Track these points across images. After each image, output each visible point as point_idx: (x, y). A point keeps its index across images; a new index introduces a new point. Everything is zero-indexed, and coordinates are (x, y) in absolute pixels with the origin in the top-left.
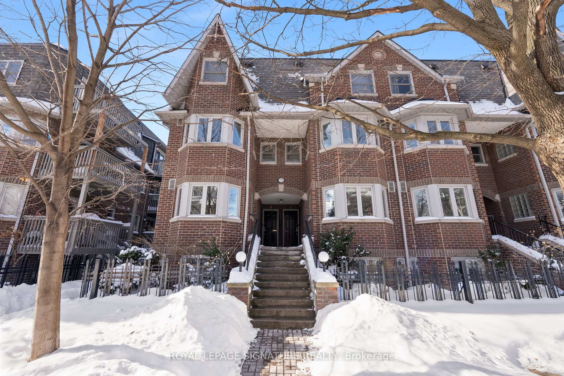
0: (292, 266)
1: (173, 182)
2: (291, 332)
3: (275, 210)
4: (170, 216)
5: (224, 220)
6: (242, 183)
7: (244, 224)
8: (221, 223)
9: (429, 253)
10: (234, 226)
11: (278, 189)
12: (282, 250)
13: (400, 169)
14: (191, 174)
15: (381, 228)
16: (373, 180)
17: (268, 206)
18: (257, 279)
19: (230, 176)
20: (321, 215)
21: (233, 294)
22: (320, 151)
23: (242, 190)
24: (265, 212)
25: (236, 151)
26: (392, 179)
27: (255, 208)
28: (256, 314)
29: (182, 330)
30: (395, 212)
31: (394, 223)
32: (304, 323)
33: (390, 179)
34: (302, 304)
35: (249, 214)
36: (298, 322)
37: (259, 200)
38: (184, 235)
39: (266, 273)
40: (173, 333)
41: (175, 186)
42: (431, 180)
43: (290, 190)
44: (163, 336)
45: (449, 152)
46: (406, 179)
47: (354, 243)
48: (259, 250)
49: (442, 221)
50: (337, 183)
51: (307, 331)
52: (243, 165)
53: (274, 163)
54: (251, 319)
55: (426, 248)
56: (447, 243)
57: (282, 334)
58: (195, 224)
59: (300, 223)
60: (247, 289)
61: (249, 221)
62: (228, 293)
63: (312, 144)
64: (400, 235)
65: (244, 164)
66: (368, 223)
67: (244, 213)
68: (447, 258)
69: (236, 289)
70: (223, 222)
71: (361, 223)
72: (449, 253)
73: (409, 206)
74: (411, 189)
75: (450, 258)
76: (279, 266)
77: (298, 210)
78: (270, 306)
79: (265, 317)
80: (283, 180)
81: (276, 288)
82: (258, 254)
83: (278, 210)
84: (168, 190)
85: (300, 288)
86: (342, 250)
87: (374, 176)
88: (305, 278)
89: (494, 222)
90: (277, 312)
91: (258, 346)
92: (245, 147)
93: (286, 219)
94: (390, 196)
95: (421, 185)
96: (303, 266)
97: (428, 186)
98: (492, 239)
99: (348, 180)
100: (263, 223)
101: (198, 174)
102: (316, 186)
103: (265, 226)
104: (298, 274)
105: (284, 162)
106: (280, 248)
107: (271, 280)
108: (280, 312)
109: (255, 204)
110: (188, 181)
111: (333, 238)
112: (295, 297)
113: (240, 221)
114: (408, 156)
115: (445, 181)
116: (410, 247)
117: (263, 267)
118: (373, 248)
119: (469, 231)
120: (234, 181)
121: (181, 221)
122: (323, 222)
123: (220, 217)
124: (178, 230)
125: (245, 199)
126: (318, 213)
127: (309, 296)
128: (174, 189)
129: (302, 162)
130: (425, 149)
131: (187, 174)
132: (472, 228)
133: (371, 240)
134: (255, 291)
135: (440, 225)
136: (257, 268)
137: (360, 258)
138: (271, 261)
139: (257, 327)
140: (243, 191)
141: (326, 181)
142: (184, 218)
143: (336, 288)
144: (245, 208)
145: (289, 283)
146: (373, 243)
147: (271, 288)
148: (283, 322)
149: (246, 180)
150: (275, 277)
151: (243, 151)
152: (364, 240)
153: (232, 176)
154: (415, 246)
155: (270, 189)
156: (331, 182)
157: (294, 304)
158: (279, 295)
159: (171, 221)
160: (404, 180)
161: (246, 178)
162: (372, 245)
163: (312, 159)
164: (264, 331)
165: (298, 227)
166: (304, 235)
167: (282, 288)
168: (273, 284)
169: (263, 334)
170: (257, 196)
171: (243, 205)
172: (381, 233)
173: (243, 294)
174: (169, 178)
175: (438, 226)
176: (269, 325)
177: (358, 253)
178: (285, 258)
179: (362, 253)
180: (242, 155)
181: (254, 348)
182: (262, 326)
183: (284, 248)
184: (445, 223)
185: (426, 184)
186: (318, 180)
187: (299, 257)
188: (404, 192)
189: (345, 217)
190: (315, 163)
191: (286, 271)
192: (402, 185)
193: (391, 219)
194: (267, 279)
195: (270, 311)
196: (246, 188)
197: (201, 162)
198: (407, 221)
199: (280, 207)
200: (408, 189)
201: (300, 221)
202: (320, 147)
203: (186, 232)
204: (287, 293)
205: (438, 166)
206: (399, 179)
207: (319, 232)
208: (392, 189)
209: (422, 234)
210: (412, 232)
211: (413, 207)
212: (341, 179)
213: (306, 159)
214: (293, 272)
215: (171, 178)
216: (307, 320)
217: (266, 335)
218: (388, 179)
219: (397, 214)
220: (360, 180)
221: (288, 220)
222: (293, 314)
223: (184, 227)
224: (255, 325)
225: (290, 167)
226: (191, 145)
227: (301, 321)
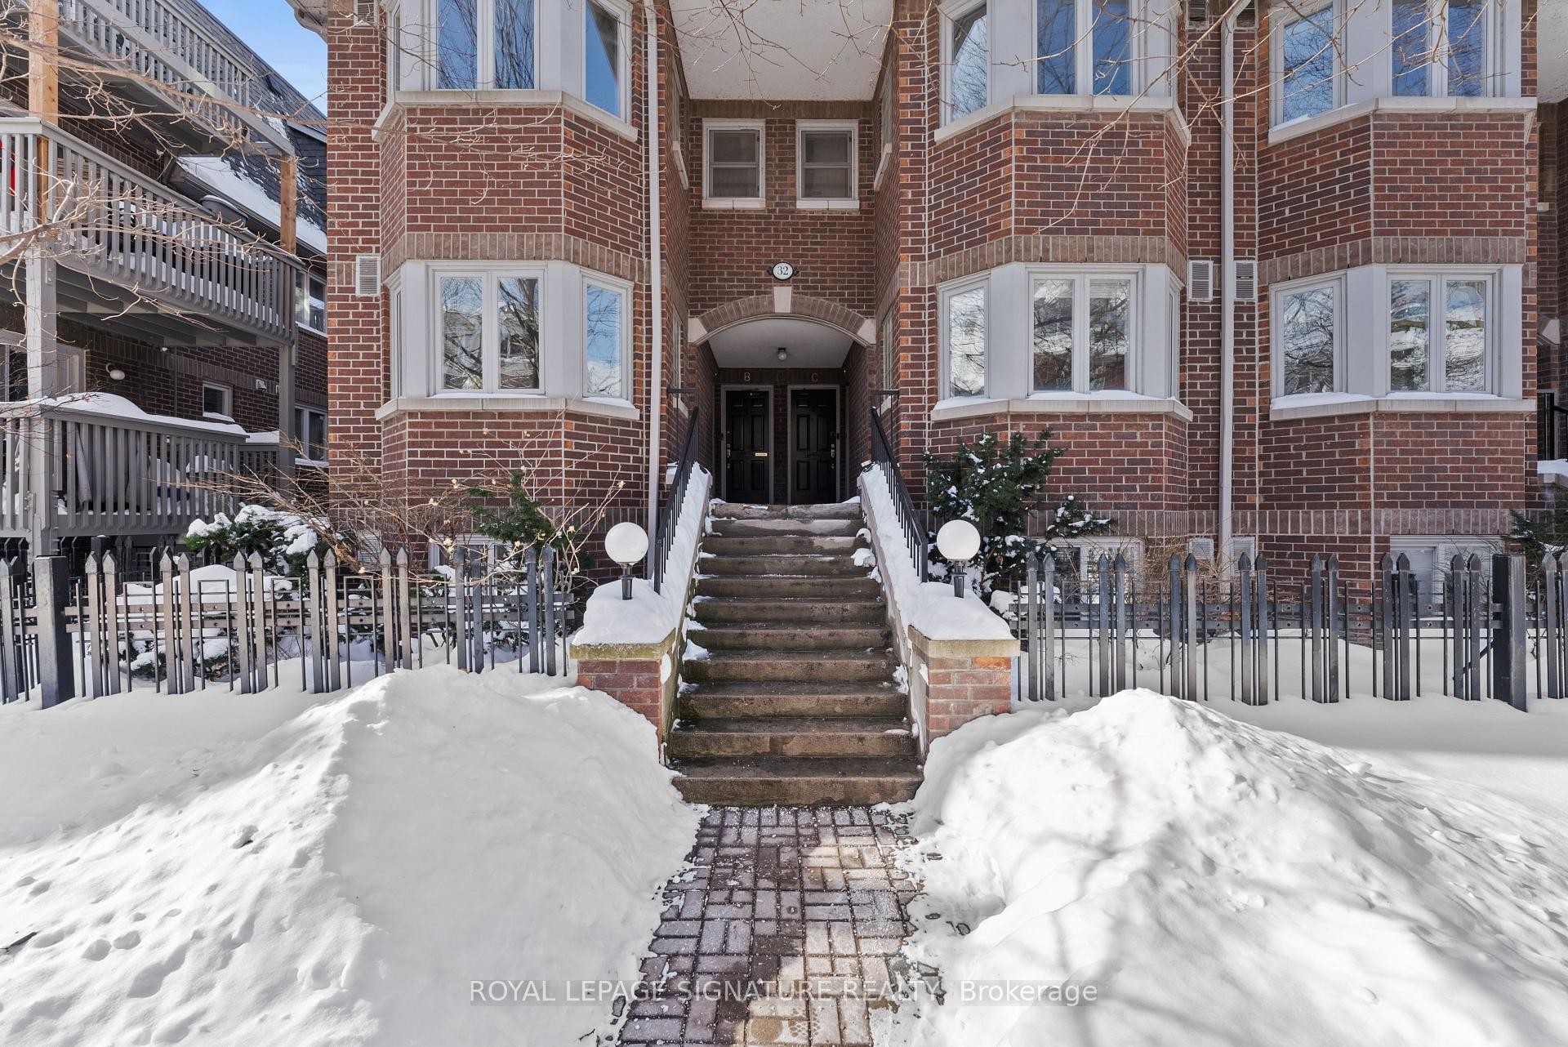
0: (824, 571)
1: (369, 267)
2: (828, 820)
3: (762, 387)
4: (378, 397)
5: (573, 408)
6: (633, 268)
7: (648, 426)
8: (563, 421)
9: (1310, 524)
10: (615, 431)
11: (772, 303)
12: (786, 516)
13: (1242, 211)
14: (428, 228)
15: (1154, 435)
16: (1144, 248)
17: (737, 374)
18: (697, 619)
19: (583, 236)
20: (931, 391)
21: (600, 685)
22: (940, 135)
23: (635, 296)
24: (728, 393)
25: (602, 130)
26: (1205, 252)
27: (691, 372)
28: (697, 749)
29: (285, 922)
30: (1200, 377)
31: (1195, 419)
32: (879, 783)
33: (1197, 252)
34: (867, 709)
35: (669, 391)
36: (854, 784)
37: (705, 347)
38: (428, 464)
39: (731, 595)
40: (230, 945)
41: (379, 285)
42: (1367, 250)
43: (814, 307)
44: (176, 961)
45: (1464, 127)
46: (1260, 250)
47: (1049, 489)
48: (705, 514)
49: (1383, 408)
50: (1000, 264)
51: (888, 813)
52: (634, 197)
53: (754, 204)
54: (676, 773)
55: (1300, 507)
56: (1386, 487)
57: (792, 831)
58: (464, 425)
59: (843, 428)
60: (653, 667)
61: (669, 415)
62: (579, 683)
63: (905, 106)
64: (1207, 459)
65: (640, 190)
66: (1108, 416)
67: (649, 384)
68: (1377, 539)
69: (610, 666)
70: (569, 416)
71: (1081, 417)
72: (1387, 524)
73: (1257, 354)
74: (1273, 288)
75: (1387, 540)
76: (777, 570)
77: (837, 387)
78: (747, 719)
79: (727, 760)
80: (790, 271)
81: (767, 649)
82: (703, 529)
83: (769, 388)
84: (354, 299)
85: (857, 649)
86: (1005, 514)
87: (1146, 233)
88: (871, 613)
89: (1557, 414)
90: (772, 740)
91: (694, 910)
92: (639, 117)
93: (798, 417)
94: (1193, 318)
95: (1319, 272)
96: (865, 570)
97: (1351, 272)
98: (1535, 473)
99: (1046, 251)
100: (723, 430)
101: (454, 229)
102: (914, 281)
103: (731, 440)
104: (847, 598)
105: (794, 198)
106: (780, 509)
107: (750, 621)
108: (785, 740)
109: (692, 358)
110: (420, 257)
111: (981, 471)
112: (837, 683)
113: (635, 415)
114: (1284, 154)
115: (1423, 252)
116: (1239, 503)
117: (724, 573)
118: (1117, 506)
119: (1474, 443)
120: (601, 260)
121: (412, 415)
122: (935, 417)
123: (554, 399)
124: (403, 446)
125: (649, 331)
126: (919, 382)
127: (891, 679)
128: (379, 293)
129: (861, 200)
130: (1366, 118)
131: (410, 228)
132: (1488, 435)
133: (1111, 480)
134: (689, 662)
135: (1371, 421)
136: (698, 577)
137: (1069, 540)
138: (750, 553)
139: (698, 801)
140: (642, 296)
141: (955, 257)
142: (419, 400)
143: (1008, 661)
144: (649, 366)
145: (815, 631)
146: (1116, 489)
147: (751, 648)
148: (796, 783)
149: (649, 256)
150: (763, 609)
151: (632, 134)
152: (1087, 480)
153: (592, 238)
154: (1258, 500)
155: (743, 303)
156: (975, 261)
157: (838, 709)
158: (782, 675)
159: (381, 413)
160: (1253, 253)
161: (648, 248)
162: (1116, 497)
163: (905, 171)
164: (724, 817)
165: (838, 442)
166: (867, 463)
167: (790, 650)
168: (757, 634)
169: (721, 829)
170: (697, 331)
171: (641, 356)
172: (1151, 453)
173: (639, 685)
174: (354, 250)
175: (1366, 426)
176: (744, 792)
177: (1065, 522)
178: (798, 543)
179: (1080, 524)
180: (627, 152)
181: (679, 916)
182: (718, 798)
183: (792, 509)
184: (1393, 415)
185: (1340, 268)
186: (922, 258)
187: (850, 539)
188: (1245, 300)
189: (1024, 395)
190: (915, 187)
191: (806, 588)
192: (1243, 273)
193: (1183, 402)
194: (736, 617)
195: (748, 739)
196: (649, 288)
197: (463, 175)
198: (1241, 410)
199: (780, 376)
200: (1263, 289)
201: (843, 423)
202: (937, 118)
203: (432, 454)
204: (811, 667)
205: (1406, 189)
206: (1236, 252)
207: (921, 450)
208: (1200, 289)
209: (1290, 456)
210: (1253, 452)
211: (1273, 358)
212: (1018, 245)
213: (877, 183)
214: (827, 590)
215: (363, 250)
216: (890, 772)
217: (730, 837)
218: (1191, 252)
219: (1210, 386)
220: (1091, 250)
221: (803, 421)
222: (835, 749)
223: (424, 435)
224: (690, 794)
225: (815, 218)
226: (414, 101)
227: (866, 780)
